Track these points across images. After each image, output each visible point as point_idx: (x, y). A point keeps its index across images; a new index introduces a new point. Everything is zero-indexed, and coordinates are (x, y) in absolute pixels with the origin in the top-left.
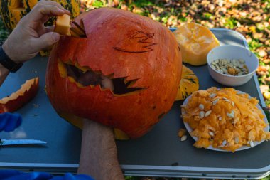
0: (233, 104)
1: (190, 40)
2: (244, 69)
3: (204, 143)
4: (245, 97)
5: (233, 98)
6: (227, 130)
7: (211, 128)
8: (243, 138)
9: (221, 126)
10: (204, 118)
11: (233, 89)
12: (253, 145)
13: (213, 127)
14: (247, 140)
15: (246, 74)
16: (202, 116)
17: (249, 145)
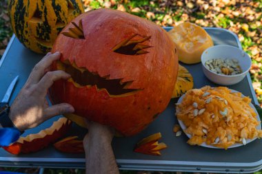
0: (226, 102)
1: (185, 38)
2: (238, 69)
3: (197, 140)
4: (238, 95)
5: (226, 96)
6: (220, 128)
7: (204, 126)
8: (235, 136)
9: (214, 124)
10: (198, 115)
11: (226, 88)
12: (245, 142)
13: (206, 124)
14: (240, 137)
15: (239, 73)
16: (196, 114)
17: (242, 142)
